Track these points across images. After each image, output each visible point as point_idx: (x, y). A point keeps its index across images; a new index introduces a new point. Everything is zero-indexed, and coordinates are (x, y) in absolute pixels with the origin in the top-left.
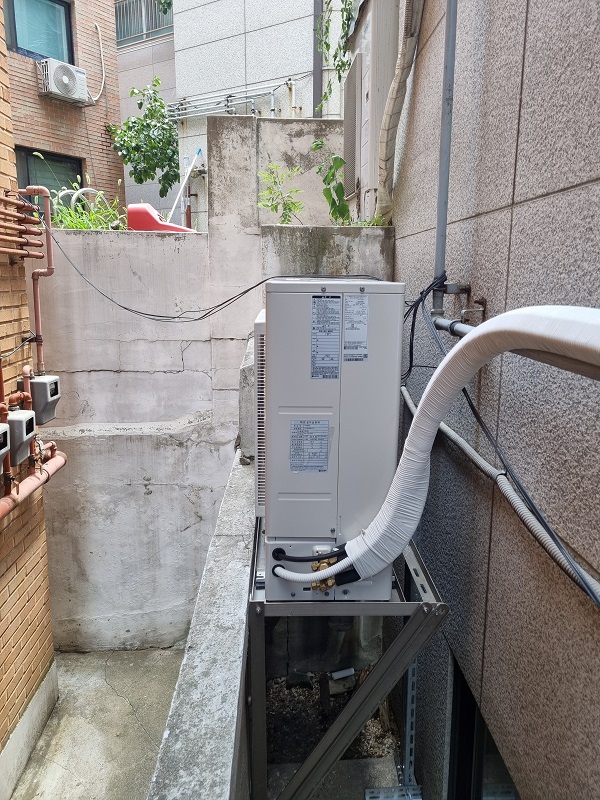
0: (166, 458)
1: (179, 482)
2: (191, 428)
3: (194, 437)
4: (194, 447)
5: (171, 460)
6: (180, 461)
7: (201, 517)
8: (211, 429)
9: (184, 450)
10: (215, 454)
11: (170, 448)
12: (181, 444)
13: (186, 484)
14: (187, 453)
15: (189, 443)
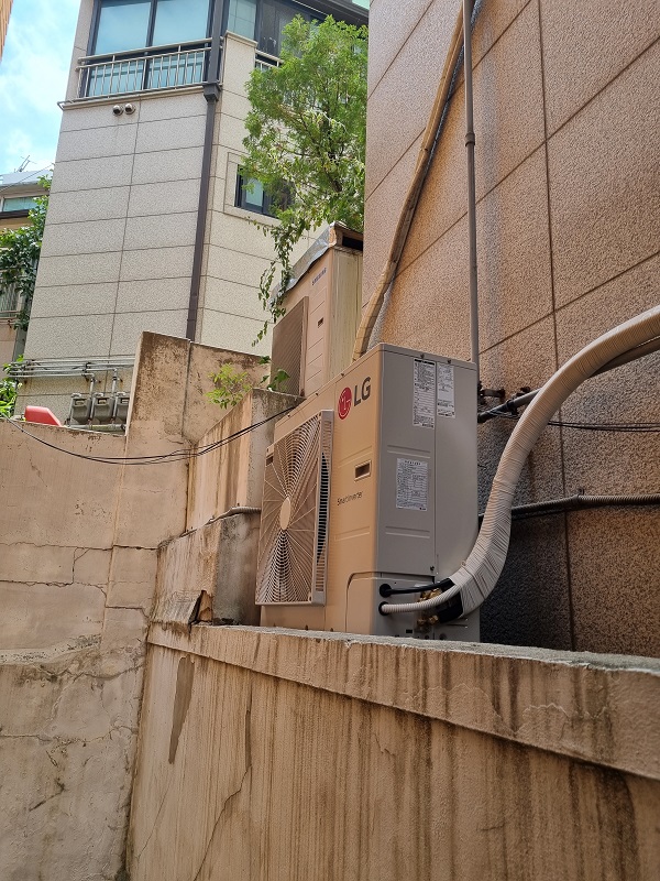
0: (29, 697)
1: (41, 732)
2: (71, 657)
3: (73, 668)
4: (71, 682)
5: (35, 701)
6: (49, 702)
7: (62, 787)
8: (98, 657)
9: (56, 687)
10: (98, 691)
11: (37, 684)
12: (53, 679)
13: (51, 735)
14: (59, 691)
15: (66, 676)
